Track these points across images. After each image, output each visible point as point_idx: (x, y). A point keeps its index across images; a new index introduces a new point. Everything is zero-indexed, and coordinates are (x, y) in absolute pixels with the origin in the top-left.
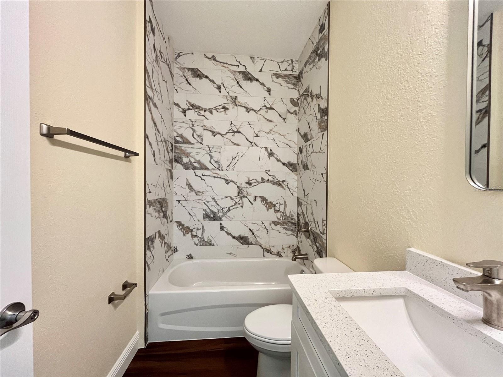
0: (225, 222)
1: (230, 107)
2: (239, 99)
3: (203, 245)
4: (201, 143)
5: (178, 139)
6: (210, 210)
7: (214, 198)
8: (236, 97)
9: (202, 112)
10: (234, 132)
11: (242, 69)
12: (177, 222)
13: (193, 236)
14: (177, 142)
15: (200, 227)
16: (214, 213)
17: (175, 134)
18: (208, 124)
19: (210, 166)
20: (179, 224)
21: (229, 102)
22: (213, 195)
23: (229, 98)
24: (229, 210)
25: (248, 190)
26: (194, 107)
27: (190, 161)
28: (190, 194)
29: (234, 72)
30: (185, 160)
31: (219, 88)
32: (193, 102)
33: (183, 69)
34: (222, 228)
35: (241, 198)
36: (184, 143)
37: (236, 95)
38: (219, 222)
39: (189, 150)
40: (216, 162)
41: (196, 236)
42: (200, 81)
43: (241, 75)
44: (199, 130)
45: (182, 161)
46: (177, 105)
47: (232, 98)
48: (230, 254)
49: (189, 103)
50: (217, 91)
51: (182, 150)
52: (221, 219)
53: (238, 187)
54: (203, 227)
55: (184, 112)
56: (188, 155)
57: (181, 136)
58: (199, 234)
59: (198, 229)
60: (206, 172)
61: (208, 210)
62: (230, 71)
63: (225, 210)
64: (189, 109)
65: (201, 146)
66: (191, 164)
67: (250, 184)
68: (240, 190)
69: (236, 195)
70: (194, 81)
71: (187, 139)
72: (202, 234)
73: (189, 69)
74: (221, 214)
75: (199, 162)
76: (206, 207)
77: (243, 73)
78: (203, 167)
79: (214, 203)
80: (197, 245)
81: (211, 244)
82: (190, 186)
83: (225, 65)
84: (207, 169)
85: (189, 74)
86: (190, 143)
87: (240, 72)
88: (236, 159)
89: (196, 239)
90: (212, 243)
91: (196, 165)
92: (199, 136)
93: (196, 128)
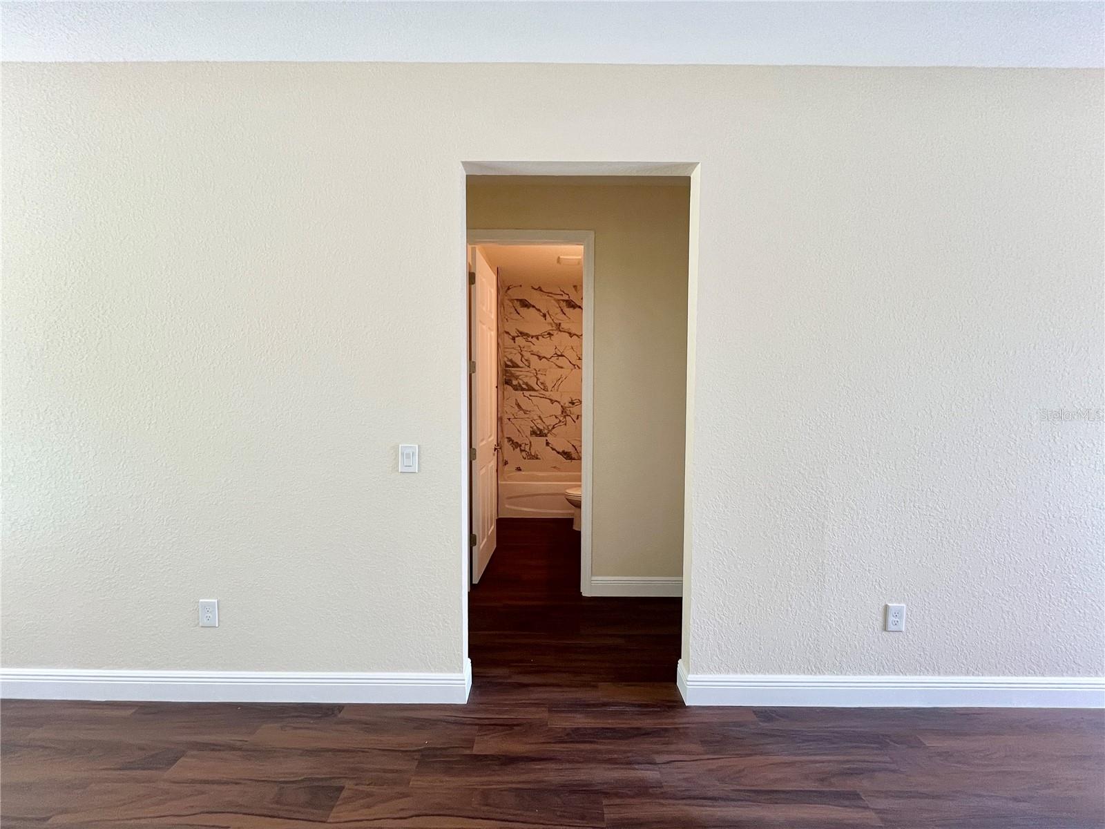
0: (550, 438)
1: (555, 333)
2: (562, 326)
3: (530, 459)
4: (528, 366)
5: (509, 363)
6: (537, 428)
7: (540, 417)
8: (560, 323)
9: (530, 339)
10: (559, 356)
11: (566, 297)
12: (508, 438)
13: (521, 451)
14: (507, 366)
15: (528, 442)
16: (541, 431)
17: (506, 359)
18: (535, 349)
19: (536, 387)
20: (510, 439)
21: (554, 328)
22: (539, 413)
23: (554, 325)
24: (554, 428)
25: (571, 409)
26: (522, 334)
27: (519, 383)
28: (519, 413)
29: (558, 301)
30: (515, 382)
31: (544, 316)
32: (521, 330)
33: (512, 300)
34: (548, 444)
35: (565, 417)
36: (513, 367)
37: (560, 322)
38: (545, 438)
39: (518, 373)
40: (542, 383)
41: (524, 450)
42: (528, 310)
43: (564, 304)
44: (527, 355)
45: (512, 383)
46: (507, 333)
47: (556, 324)
48: (554, 467)
49: (518, 331)
50: (543, 319)
51: (511, 373)
52: (546, 436)
53: (562, 406)
54: (530, 443)
55: (514, 339)
56: (517, 378)
57: (511, 361)
58: (527, 449)
59: (526, 444)
60: (533, 393)
61: (535, 427)
62: (555, 300)
63: (550, 428)
64: (518, 336)
65: (528, 369)
66: (520, 386)
67: (573, 404)
68: (564, 410)
69: (560, 413)
70: (523, 311)
71: (516, 363)
72: (530, 449)
73: (517, 300)
74: (546, 431)
75: (527, 384)
76: (533, 425)
77: (567, 301)
78: (531, 389)
79: (539, 421)
80: (525, 459)
81: (537, 458)
82: (518, 406)
83: (550, 295)
84: (534, 390)
85: (517, 304)
86: (518, 367)
87: (563, 300)
88: (560, 381)
89: (524, 454)
90: (539, 457)
91: (524, 386)
92: (527, 360)
93: (524, 353)
